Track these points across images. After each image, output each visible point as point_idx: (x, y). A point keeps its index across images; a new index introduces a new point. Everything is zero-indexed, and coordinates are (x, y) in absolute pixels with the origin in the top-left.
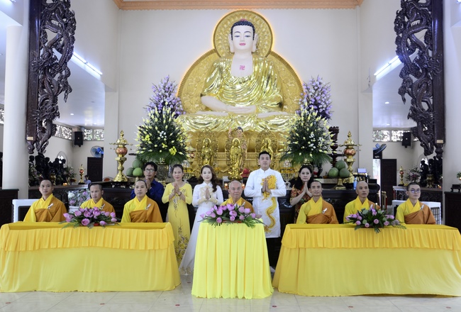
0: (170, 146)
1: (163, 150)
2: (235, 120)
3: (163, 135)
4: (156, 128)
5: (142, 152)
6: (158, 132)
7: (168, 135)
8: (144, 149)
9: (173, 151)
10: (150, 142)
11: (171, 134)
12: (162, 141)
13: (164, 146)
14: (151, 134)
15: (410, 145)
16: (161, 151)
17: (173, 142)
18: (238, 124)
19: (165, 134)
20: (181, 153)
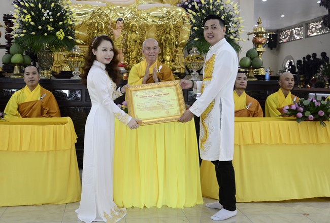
0: (57, 29)
1: (48, 32)
2: (114, 10)
3: (48, 15)
4: (40, 6)
5: (22, 35)
6: (43, 10)
7: (54, 15)
8: (24, 31)
9: (61, 35)
10: (32, 23)
11: (58, 14)
12: (47, 21)
13: (50, 28)
14: (33, 14)
15: (275, 47)
16: (46, 34)
17: (61, 23)
18: (118, 16)
19: (50, 13)
20: (70, 38)
